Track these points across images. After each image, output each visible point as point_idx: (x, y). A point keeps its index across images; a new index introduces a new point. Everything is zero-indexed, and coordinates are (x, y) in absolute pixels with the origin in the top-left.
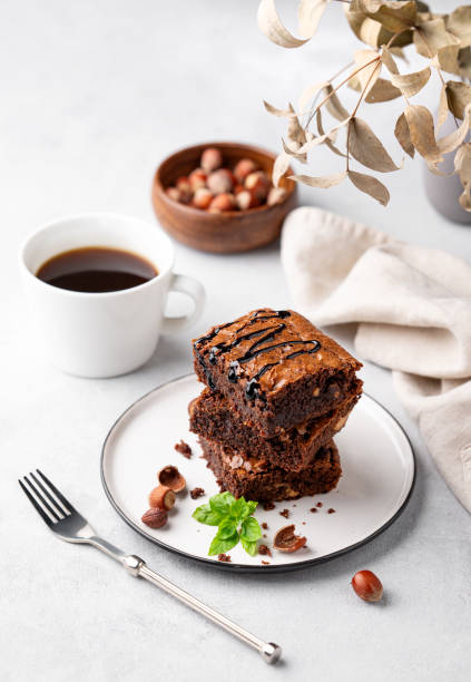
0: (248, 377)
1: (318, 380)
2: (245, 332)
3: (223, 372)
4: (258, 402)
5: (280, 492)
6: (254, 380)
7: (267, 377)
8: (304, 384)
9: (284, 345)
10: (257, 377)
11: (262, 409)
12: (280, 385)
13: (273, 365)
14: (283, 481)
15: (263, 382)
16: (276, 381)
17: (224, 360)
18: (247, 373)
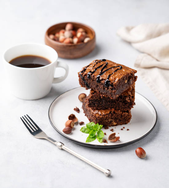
0: (105, 80)
1: (126, 77)
2: (96, 67)
3: (93, 80)
4: (110, 87)
5: (110, 123)
6: (107, 80)
7: (111, 78)
8: (123, 79)
9: (111, 68)
10: (108, 79)
11: (112, 89)
12: (117, 80)
13: (111, 74)
14: (112, 119)
15: (111, 80)
16: (115, 79)
17: (94, 76)
18: (104, 78)
